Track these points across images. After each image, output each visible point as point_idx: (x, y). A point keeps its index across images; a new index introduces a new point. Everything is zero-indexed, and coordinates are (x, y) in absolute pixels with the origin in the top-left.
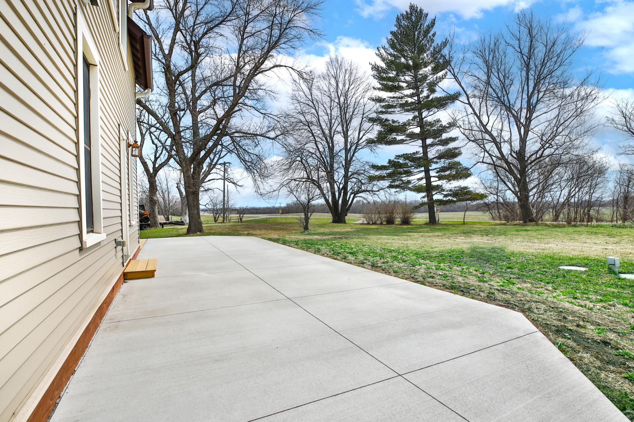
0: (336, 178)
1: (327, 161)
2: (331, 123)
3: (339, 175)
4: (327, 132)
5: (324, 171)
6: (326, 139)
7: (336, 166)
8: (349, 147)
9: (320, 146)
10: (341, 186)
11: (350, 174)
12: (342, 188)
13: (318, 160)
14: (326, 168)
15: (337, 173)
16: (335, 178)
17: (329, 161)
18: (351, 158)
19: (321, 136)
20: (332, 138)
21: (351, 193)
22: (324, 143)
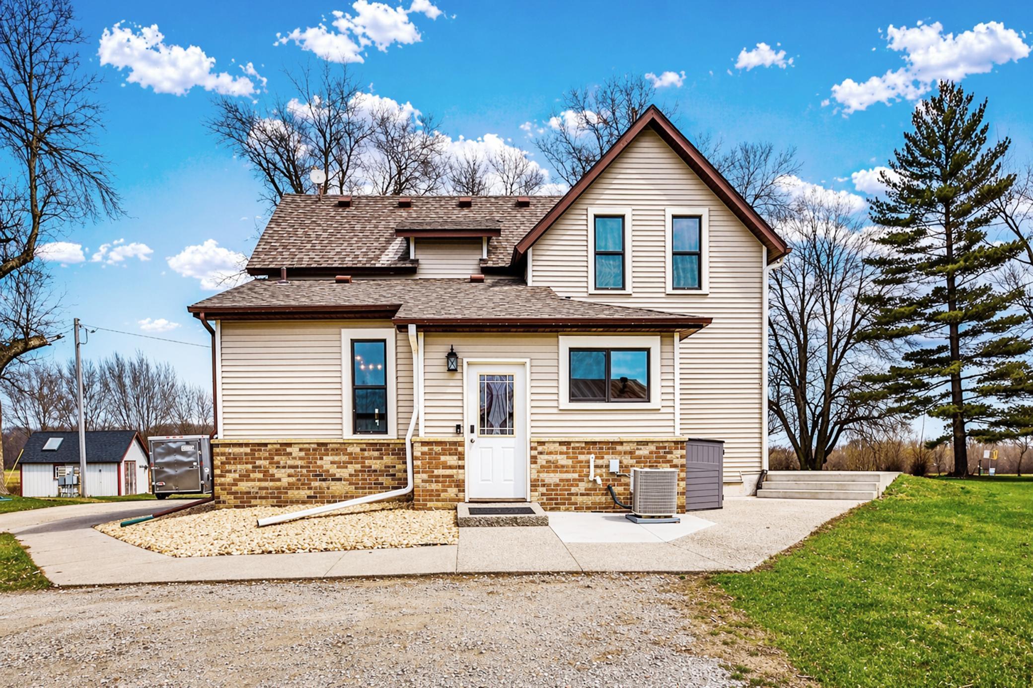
0: (809, 395)
1: (795, 368)
2: (803, 301)
3: (815, 391)
4: (796, 317)
5: (788, 385)
6: (794, 329)
7: (809, 376)
8: (834, 340)
9: (783, 342)
10: (819, 410)
11: (835, 388)
12: (821, 414)
13: (779, 367)
14: (792, 380)
15: (811, 388)
16: (808, 397)
17: (798, 367)
18: (838, 361)
19: (784, 324)
20: (804, 327)
21: (836, 424)
22: (791, 336)
